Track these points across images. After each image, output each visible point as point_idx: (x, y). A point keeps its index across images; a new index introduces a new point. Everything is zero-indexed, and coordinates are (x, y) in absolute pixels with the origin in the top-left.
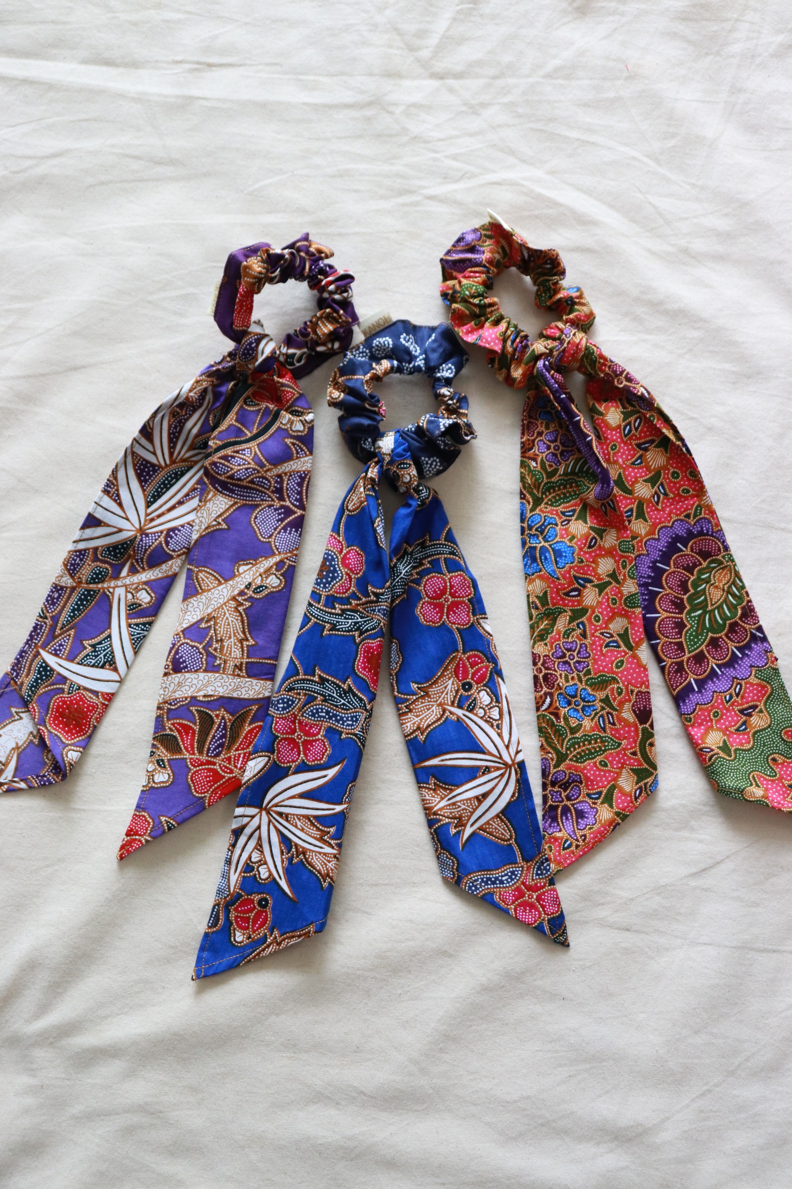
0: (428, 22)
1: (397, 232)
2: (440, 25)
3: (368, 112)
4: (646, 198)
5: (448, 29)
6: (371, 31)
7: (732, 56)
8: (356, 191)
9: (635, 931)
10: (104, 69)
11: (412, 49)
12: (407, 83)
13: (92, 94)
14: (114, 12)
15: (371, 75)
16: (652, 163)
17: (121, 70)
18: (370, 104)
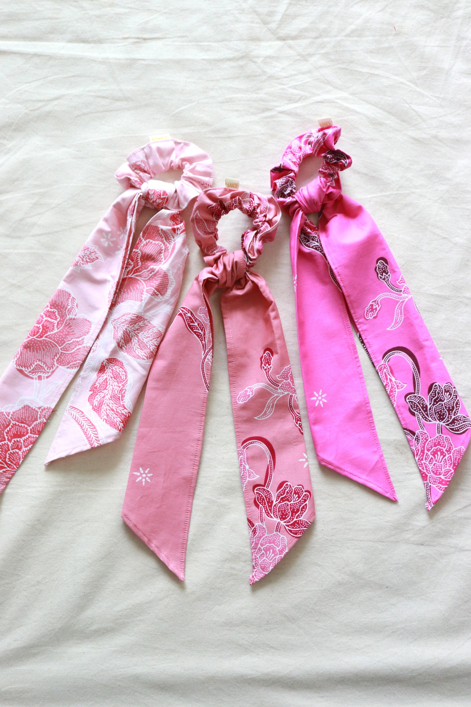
0: (274, 6)
1: (263, 134)
2: (282, 8)
3: (241, 63)
4: (410, 106)
5: (286, 10)
6: (240, 13)
7: (457, 18)
8: (237, 111)
9: (426, 545)
10: (82, 45)
11: (265, 23)
12: (263, 44)
13: (76, 60)
14: (86, 10)
15: (242, 40)
16: (413, 86)
17: (92, 45)
18: (242, 58)
